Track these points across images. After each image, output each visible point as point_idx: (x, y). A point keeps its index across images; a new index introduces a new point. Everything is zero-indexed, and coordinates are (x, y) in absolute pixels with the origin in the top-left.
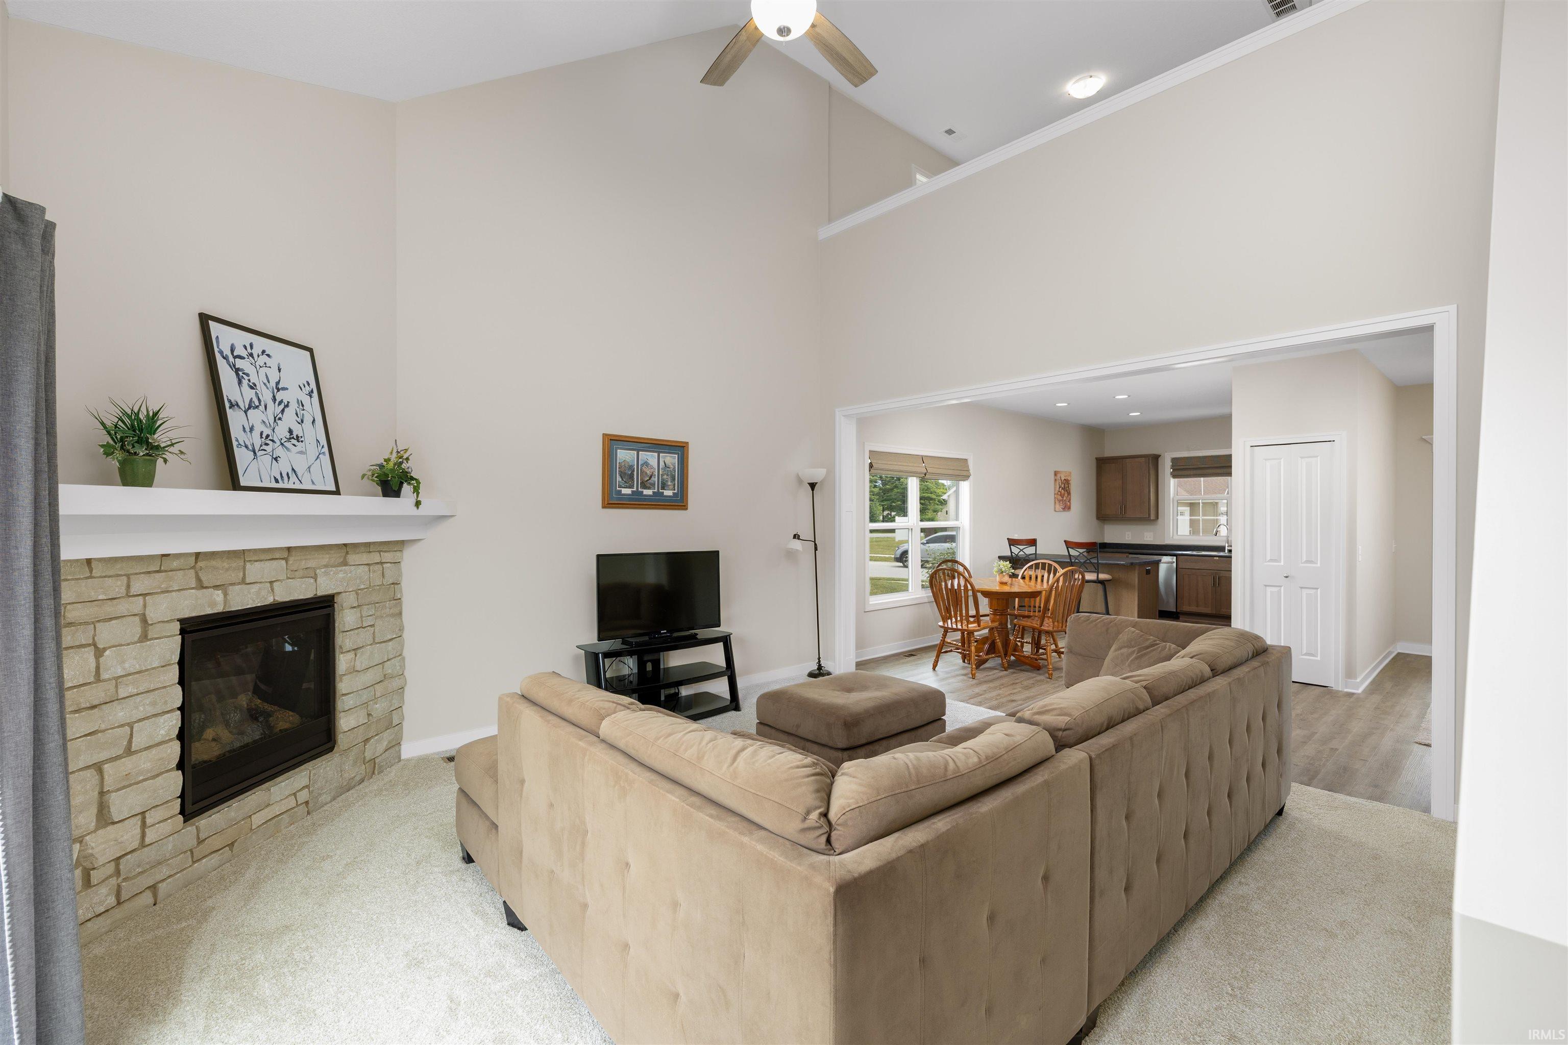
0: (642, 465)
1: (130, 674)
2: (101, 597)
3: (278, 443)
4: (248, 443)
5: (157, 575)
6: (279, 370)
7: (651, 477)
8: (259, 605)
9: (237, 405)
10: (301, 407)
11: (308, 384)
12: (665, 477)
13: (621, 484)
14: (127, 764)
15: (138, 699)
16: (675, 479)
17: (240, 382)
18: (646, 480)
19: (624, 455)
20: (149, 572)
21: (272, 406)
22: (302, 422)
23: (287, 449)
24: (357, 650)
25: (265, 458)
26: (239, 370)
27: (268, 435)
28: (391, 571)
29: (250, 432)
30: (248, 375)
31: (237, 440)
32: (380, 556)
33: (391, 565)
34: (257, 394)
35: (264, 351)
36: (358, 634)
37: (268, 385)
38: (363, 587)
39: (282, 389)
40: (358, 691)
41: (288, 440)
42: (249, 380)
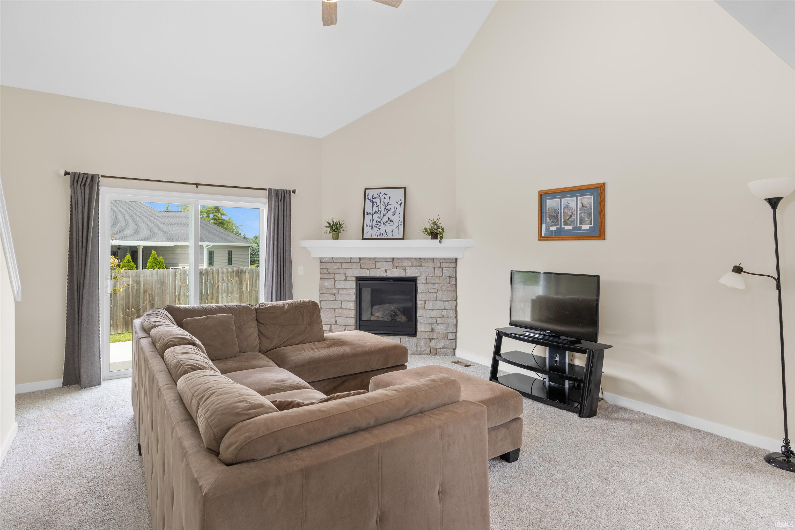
0: (564, 208)
1: (342, 288)
2: (335, 267)
3: (382, 223)
4: (371, 225)
5: (349, 263)
6: (390, 198)
7: (571, 216)
8: (381, 276)
9: (370, 213)
10: (396, 209)
11: (401, 200)
12: (583, 215)
13: (549, 224)
14: (340, 311)
15: (344, 295)
16: (591, 215)
17: (373, 206)
18: (567, 218)
19: (551, 203)
20: (347, 262)
21: (383, 212)
22: (395, 214)
23: (386, 225)
24: (425, 301)
25: (375, 229)
26: (374, 202)
27: (379, 221)
28: (448, 271)
29: (373, 221)
30: (377, 203)
31: (367, 224)
32: (441, 264)
33: (448, 268)
34: (378, 208)
35: (385, 194)
36: (426, 294)
37: (384, 205)
38: (430, 276)
39: (389, 205)
40: (426, 317)
41: (387, 222)
42: (377, 205)
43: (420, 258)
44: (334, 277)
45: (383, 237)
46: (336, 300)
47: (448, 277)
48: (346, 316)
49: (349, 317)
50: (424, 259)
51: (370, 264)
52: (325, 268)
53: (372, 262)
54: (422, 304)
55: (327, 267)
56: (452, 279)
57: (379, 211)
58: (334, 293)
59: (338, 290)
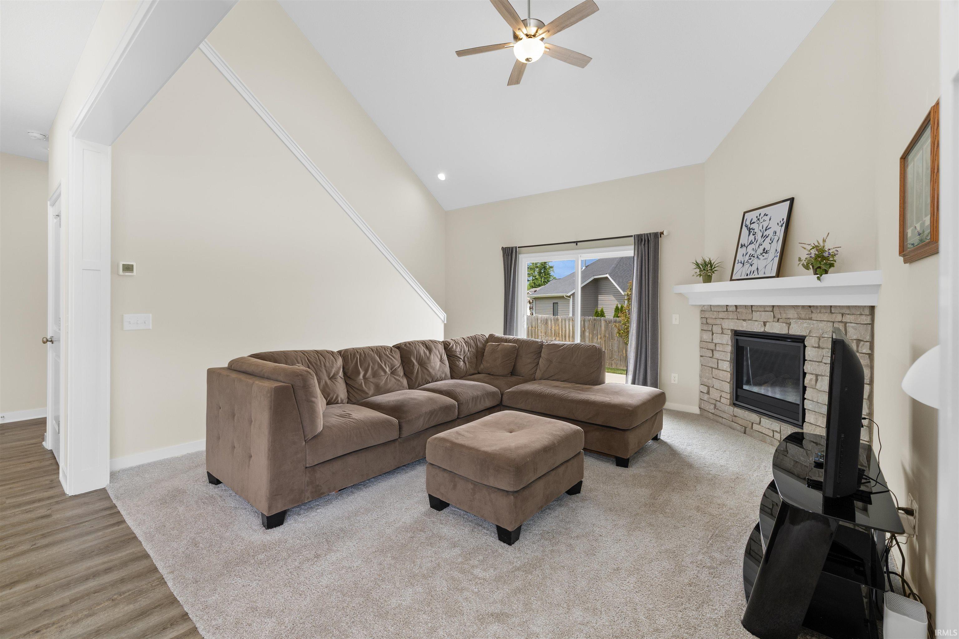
1: (719, 343)
3: (756, 256)
4: (742, 261)
5: (726, 312)
6: (770, 220)
9: (744, 245)
10: (775, 234)
11: (783, 219)
14: (717, 371)
15: (721, 352)
17: (749, 234)
20: (724, 311)
21: (760, 240)
22: (772, 242)
23: (759, 259)
24: (817, 376)
25: (747, 266)
26: (751, 229)
27: (753, 255)
28: (856, 329)
29: (745, 255)
30: (754, 230)
31: (738, 261)
32: (842, 317)
33: (855, 325)
34: (755, 236)
35: (765, 214)
36: (818, 365)
37: (762, 230)
38: (826, 336)
39: (768, 229)
40: (818, 403)
41: (761, 254)
42: (754, 232)
43: (810, 306)
44: (712, 329)
45: (753, 277)
46: (714, 357)
47: (855, 340)
48: (722, 379)
49: (725, 381)
50: (816, 307)
51: (746, 313)
52: (704, 318)
53: (748, 312)
54: (811, 380)
55: (705, 317)
56: (863, 345)
57: (755, 241)
58: (711, 348)
59: (715, 346)
